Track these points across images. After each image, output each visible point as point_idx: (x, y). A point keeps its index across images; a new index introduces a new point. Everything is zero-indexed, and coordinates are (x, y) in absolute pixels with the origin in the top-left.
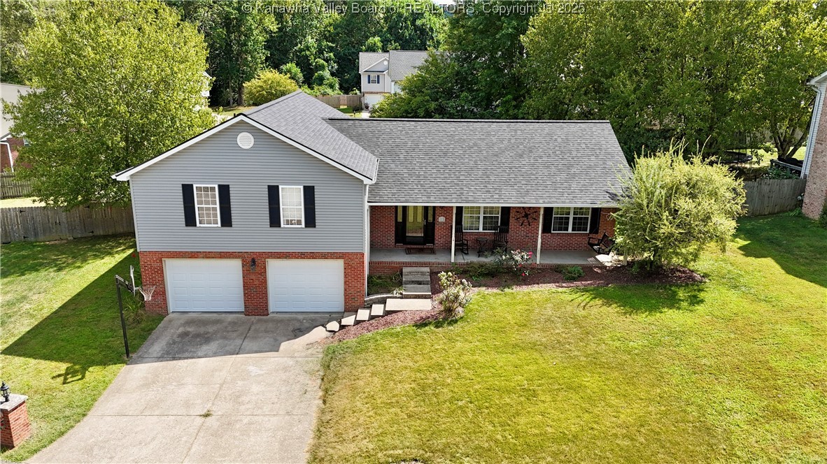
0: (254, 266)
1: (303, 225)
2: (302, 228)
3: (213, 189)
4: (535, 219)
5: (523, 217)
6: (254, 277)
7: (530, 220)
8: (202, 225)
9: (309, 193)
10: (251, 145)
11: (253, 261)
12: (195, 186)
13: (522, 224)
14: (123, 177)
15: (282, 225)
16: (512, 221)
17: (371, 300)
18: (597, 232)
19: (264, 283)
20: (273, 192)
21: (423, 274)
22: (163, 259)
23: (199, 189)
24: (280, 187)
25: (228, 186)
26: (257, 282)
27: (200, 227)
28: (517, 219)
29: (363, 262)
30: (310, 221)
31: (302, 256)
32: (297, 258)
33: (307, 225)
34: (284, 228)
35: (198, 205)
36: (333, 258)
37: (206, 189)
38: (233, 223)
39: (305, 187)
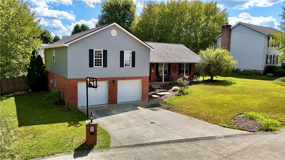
0: (114, 83)
3: (101, 52)
10: (116, 35)
12: (94, 50)
13: (174, 72)
14: (67, 45)
18: (191, 74)
21: (158, 86)
22: (77, 82)
24: (124, 52)
25: (106, 51)
26: (114, 90)
27: (95, 67)
28: (172, 70)
29: (148, 80)
31: (130, 78)
32: (128, 79)
33: (132, 66)
34: (125, 67)
35: (95, 58)
36: (139, 79)
37: (98, 52)
38: (107, 66)
39: (132, 52)
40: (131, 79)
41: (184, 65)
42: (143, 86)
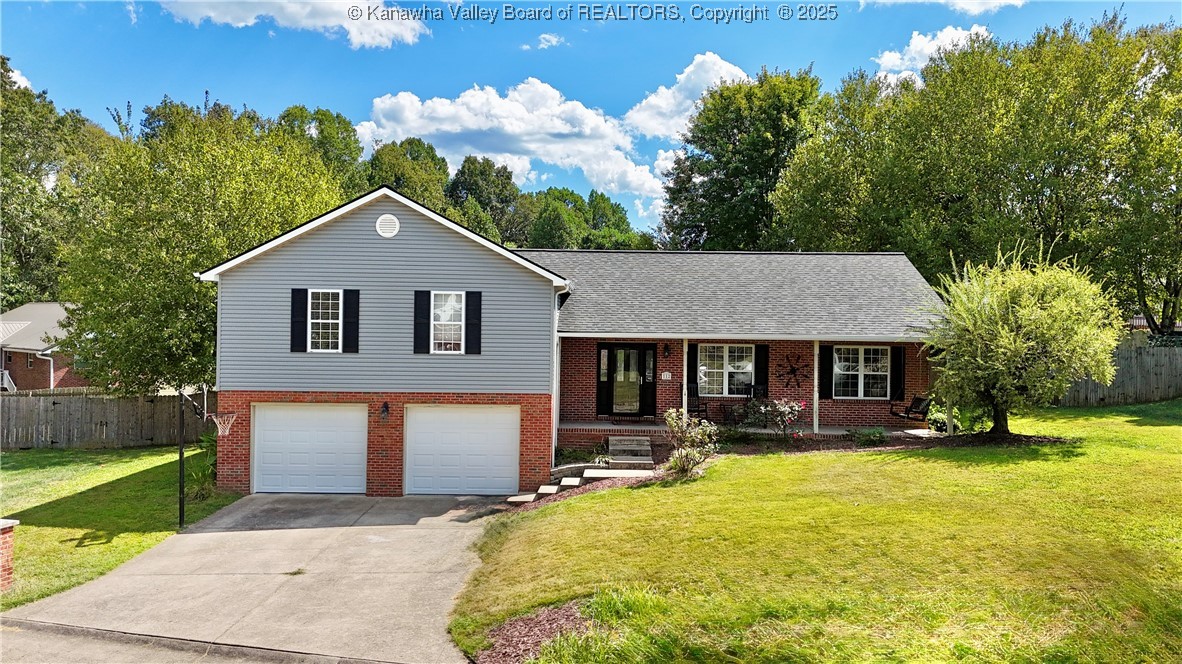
0: (386, 415)
1: (463, 351)
2: (460, 355)
3: (335, 295)
4: (806, 376)
5: (788, 373)
6: (384, 433)
7: (800, 379)
8: (315, 351)
9: (474, 301)
10: (395, 232)
11: (386, 406)
12: (310, 292)
13: (788, 384)
14: (210, 276)
15: (432, 351)
16: (772, 379)
17: (560, 472)
18: (902, 399)
19: (399, 442)
20: (422, 301)
21: (640, 443)
22: (252, 404)
23: (315, 296)
24: (433, 293)
25: (356, 293)
26: (388, 441)
27: (312, 353)
28: (780, 376)
29: (550, 410)
30: (474, 345)
31: (459, 399)
32: (451, 403)
33: (468, 351)
34: (435, 355)
35: (312, 319)
36: (504, 403)
37: (326, 296)
38: (360, 347)
39: (468, 293)
40: (462, 403)
41: (856, 352)
42: (522, 433)
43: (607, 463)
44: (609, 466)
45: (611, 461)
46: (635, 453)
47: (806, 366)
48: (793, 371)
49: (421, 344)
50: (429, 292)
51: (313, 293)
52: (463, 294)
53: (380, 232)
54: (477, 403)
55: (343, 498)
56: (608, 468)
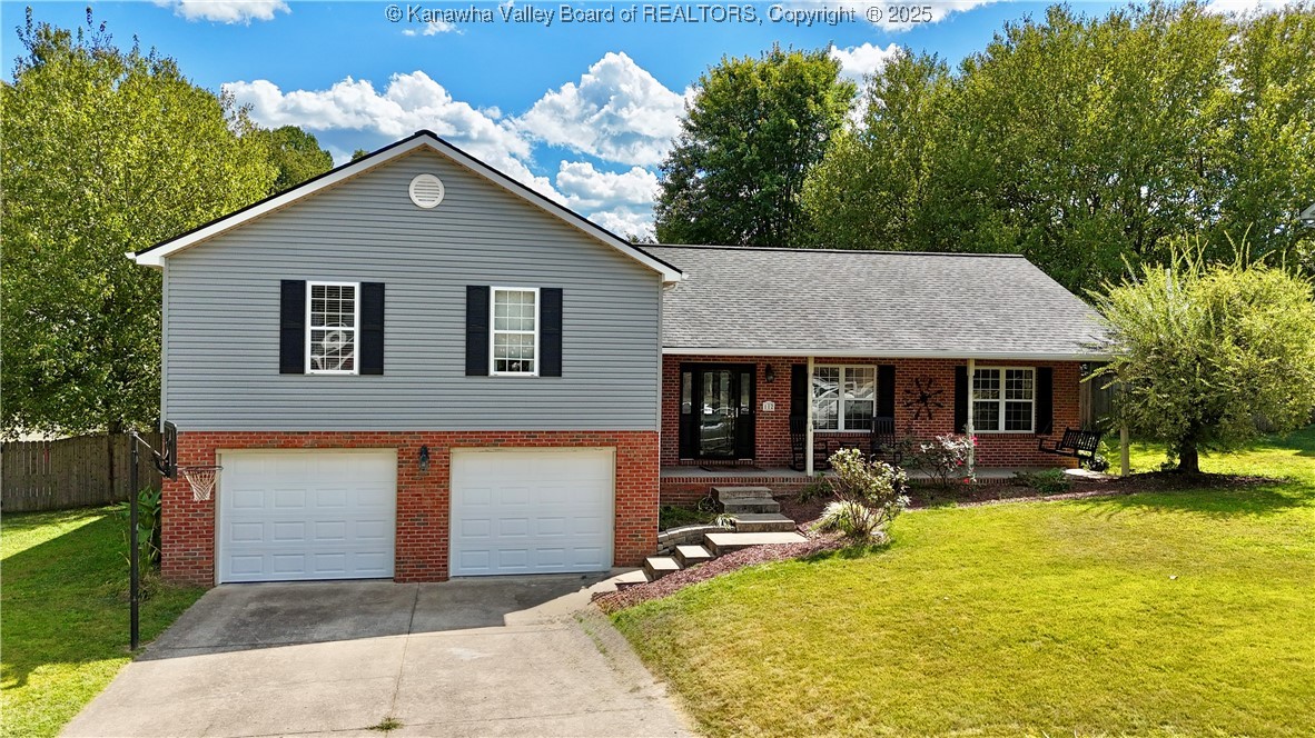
0: (425, 465)
1: (536, 372)
2: (532, 378)
3: (349, 291)
4: (939, 405)
5: (918, 401)
6: (421, 490)
7: (932, 408)
8: (316, 372)
9: (552, 302)
10: (438, 201)
11: (424, 452)
12: (309, 285)
13: (917, 415)
14: (152, 259)
15: (492, 371)
16: (898, 409)
17: (671, 538)
18: (1049, 432)
19: (444, 502)
20: (477, 301)
21: (759, 495)
22: (218, 451)
23: (317, 291)
24: (493, 290)
25: (381, 287)
26: (428, 502)
27: (313, 375)
28: (908, 405)
29: (656, 454)
30: (552, 364)
31: (530, 440)
32: (519, 445)
33: (543, 373)
34: (496, 377)
35: (313, 325)
36: (593, 445)
37: (333, 290)
38: (385, 367)
39: (543, 291)
40: (534, 445)
41: (996, 373)
42: (618, 485)
43: (733, 524)
44: (736, 529)
45: (737, 521)
46: (758, 510)
47: (939, 392)
48: (924, 399)
49: (476, 362)
50: (487, 289)
51: (313, 287)
52: (537, 291)
53: (416, 200)
54: (556, 445)
55: (363, 586)
56: (735, 532)
